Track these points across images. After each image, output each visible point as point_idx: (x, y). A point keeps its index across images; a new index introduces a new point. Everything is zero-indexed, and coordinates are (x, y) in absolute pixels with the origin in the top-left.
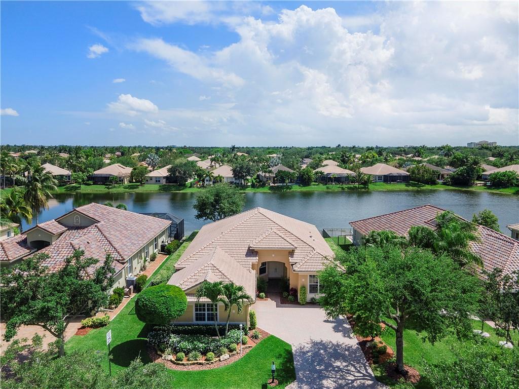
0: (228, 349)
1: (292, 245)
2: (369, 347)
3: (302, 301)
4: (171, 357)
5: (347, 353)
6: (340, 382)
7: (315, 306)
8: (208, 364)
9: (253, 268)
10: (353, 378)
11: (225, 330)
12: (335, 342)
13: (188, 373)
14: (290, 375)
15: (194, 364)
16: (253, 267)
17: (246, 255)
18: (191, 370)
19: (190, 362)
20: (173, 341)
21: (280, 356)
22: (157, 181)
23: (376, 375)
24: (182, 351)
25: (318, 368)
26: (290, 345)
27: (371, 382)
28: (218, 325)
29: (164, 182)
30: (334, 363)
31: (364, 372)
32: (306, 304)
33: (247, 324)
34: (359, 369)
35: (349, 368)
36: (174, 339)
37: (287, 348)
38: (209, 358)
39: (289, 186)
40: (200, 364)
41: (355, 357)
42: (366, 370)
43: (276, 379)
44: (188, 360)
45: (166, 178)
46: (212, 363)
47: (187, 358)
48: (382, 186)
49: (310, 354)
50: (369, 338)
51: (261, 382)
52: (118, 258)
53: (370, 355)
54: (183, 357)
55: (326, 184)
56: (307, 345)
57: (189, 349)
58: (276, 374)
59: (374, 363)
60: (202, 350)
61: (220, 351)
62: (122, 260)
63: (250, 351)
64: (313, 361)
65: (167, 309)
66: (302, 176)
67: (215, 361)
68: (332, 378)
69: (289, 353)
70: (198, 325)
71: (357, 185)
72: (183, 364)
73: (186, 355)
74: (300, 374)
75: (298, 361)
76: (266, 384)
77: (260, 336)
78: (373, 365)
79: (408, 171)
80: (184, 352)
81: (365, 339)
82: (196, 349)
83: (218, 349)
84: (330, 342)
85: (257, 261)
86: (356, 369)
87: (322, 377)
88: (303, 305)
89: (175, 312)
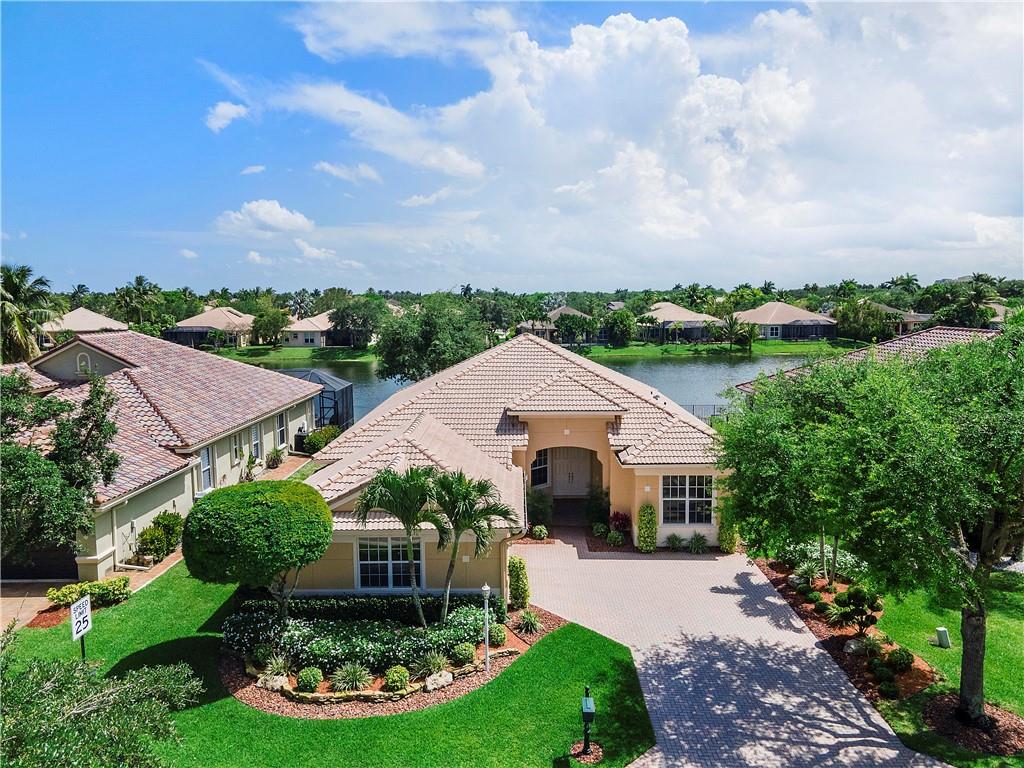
0: (449, 657)
1: (615, 404)
2: (855, 652)
3: (644, 542)
4: (284, 682)
5: (796, 669)
6: (794, 751)
7: (680, 555)
8: (389, 699)
9: (516, 462)
10: (833, 741)
11: (440, 606)
12: (752, 641)
13: (328, 727)
14: (639, 731)
15: (348, 699)
16: (516, 458)
17: (497, 430)
18: (338, 716)
19: (338, 694)
20: (291, 637)
21: (601, 677)
22: (307, 341)
23: (901, 730)
24: (316, 663)
25: (717, 709)
26: (627, 650)
27: (892, 754)
28: (421, 597)
29: (322, 342)
30: (764, 695)
31: (862, 723)
32: (655, 551)
33: (502, 593)
34: (842, 714)
35: (811, 711)
36: (296, 630)
37: (620, 656)
38: (394, 682)
39: (583, 347)
40: (367, 699)
41: (822, 679)
42: (867, 718)
43: (597, 742)
44: (332, 689)
45: (327, 333)
46: (402, 696)
47: (327, 685)
48: (780, 348)
49: (686, 672)
50: (852, 630)
51: (549, 752)
52: (172, 444)
53: (867, 675)
54: (316, 681)
55: (662, 344)
56: (676, 650)
57: (336, 657)
58: (593, 728)
59: (885, 695)
60: (372, 659)
61: (426, 664)
62: (182, 447)
63: (514, 664)
64: (699, 693)
65: (268, 538)
66: (612, 328)
67: (409, 689)
68: (768, 739)
69: (627, 669)
70: (367, 596)
71: (726, 345)
72: (316, 702)
73: (325, 674)
74: (668, 728)
75: (656, 691)
76: (566, 756)
77: (539, 625)
78: (884, 704)
79: (833, 316)
80: (322, 666)
81: (837, 633)
82: (357, 657)
83: (419, 656)
84: (740, 641)
85: (526, 443)
86: (835, 714)
87: (734, 738)
88: (648, 552)
89: (294, 549)
